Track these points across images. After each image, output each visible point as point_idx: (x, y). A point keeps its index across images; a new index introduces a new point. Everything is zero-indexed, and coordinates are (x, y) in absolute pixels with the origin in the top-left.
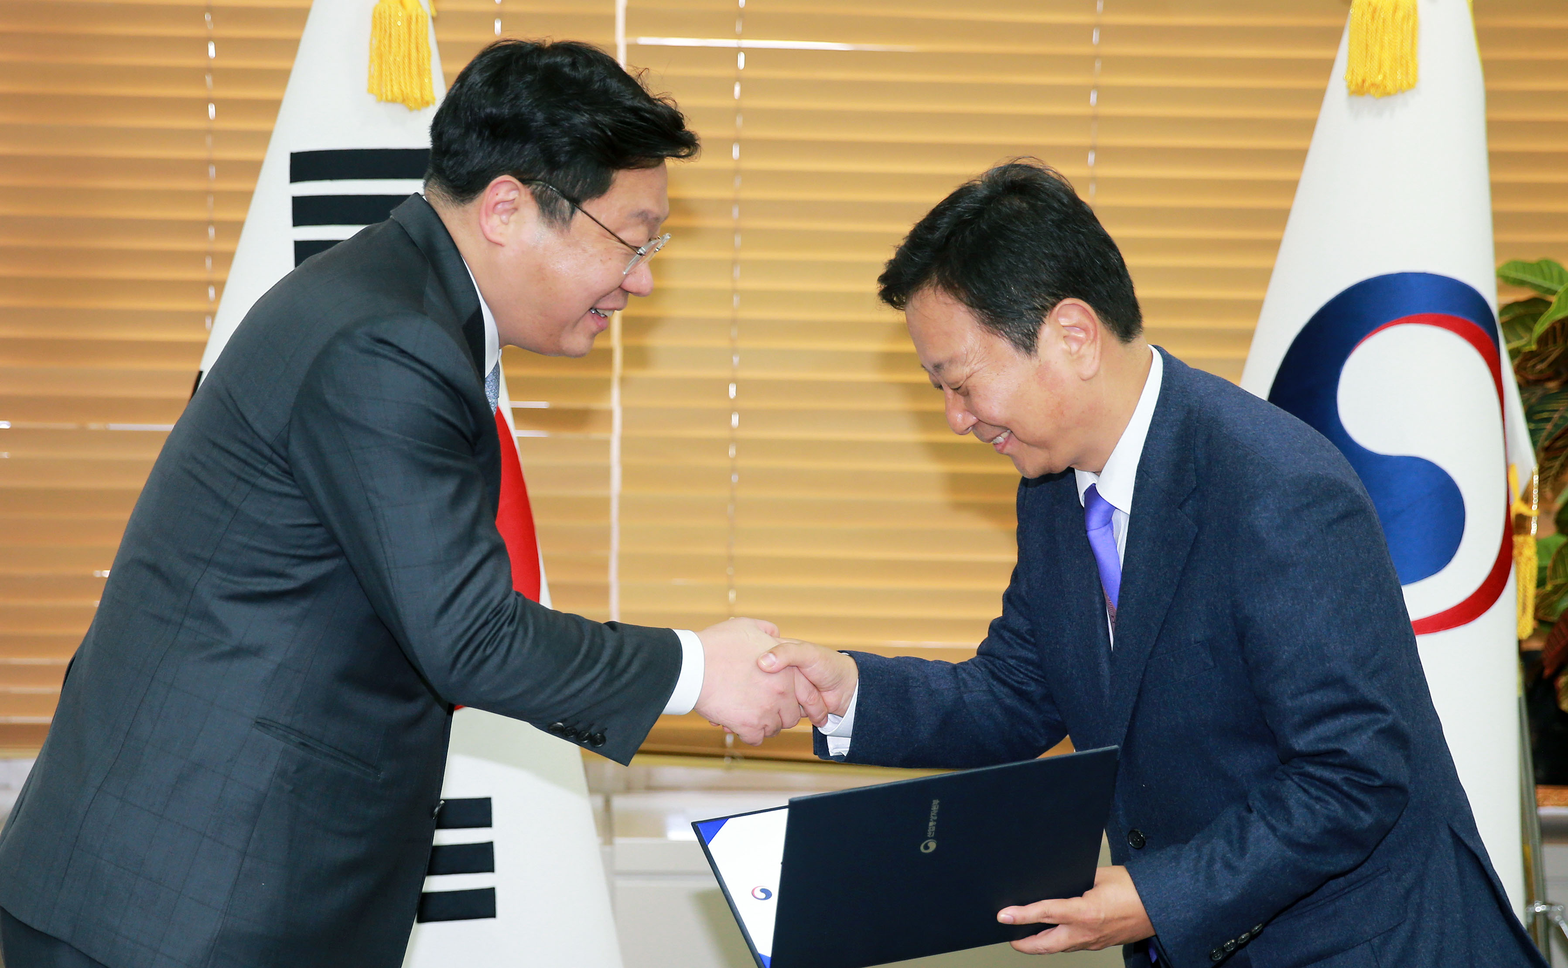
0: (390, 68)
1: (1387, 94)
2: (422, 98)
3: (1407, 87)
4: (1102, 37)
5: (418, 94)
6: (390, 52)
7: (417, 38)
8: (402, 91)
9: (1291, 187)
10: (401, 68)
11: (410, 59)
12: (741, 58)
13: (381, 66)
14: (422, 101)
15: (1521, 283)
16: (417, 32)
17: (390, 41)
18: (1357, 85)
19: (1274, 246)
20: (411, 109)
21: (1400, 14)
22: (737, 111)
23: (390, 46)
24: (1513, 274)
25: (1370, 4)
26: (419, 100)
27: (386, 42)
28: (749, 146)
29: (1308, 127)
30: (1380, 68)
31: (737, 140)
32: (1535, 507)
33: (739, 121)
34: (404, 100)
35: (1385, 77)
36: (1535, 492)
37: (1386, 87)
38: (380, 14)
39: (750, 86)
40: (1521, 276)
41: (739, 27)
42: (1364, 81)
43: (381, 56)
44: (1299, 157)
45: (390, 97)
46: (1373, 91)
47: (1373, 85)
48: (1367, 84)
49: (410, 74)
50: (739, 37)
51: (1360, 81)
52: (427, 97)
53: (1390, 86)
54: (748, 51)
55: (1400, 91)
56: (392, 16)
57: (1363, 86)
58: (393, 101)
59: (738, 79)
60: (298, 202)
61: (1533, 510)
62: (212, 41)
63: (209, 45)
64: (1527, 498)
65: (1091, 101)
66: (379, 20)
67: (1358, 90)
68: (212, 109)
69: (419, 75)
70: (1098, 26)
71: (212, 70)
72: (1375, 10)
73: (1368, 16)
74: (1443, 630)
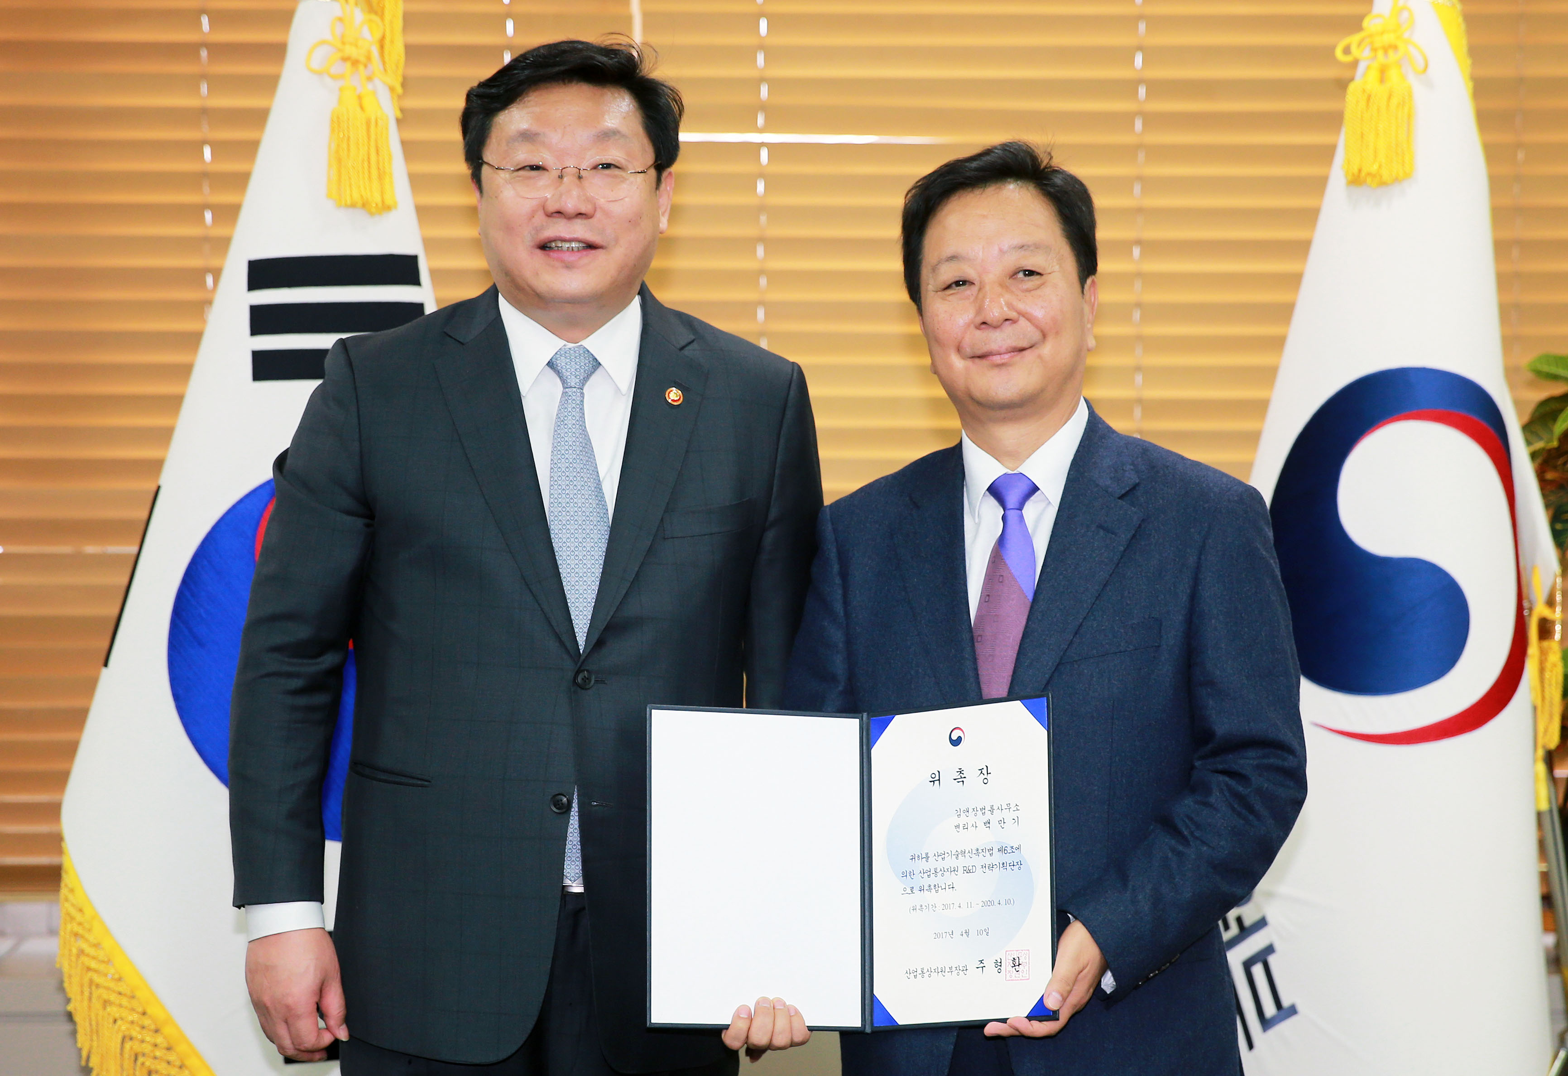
0: (348, 172)
1: (1383, 184)
2: (383, 202)
3: (1404, 177)
4: (1145, 124)
5: (378, 198)
6: (348, 156)
7: (376, 141)
8: (362, 196)
9: (1295, 280)
10: (360, 172)
11: (369, 162)
12: (764, 154)
13: (339, 172)
14: (383, 205)
15: (1555, 378)
16: (376, 135)
17: (348, 145)
18: (1353, 175)
19: (1278, 343)
20: (371, 214)
21: (1394, 101)
22: (761, 208)
23: (349, 150)
24: (1546, 368)
25: (1364, 91)
26: (380, 205)
27: (345, 146)
28: (775, 245)
29: (1311, 216)
30: (1376, 157)
31: (761, 239)
32: (1558, 609)
33: (763, 218)
34: (363, 205)
35: (1380, 166)
36: (1559, 594)
37: (1381, 177)
38: (338, 118)
39: (773, 182)
40: (1553, 370)
41: (761, 120)
42: (1360, 171)
43: (339, 160)
45: (349, 202)
46: (1369, 180)
47: (1369, 174)
48: (1363, 174)
49: (370, 177)
50: (761, 131)
51: (1356, 171)
52: (388, 202)
53: (1386, 175)
54: (772, 147)
55: (1397, 180)
56: (350, 119)
57: (1359, 176)
58: (353, 206)
59: (761, 175)
60: (256, 311)
61: (1557, 615)
62: (208, 144)
63: (204, 148)
64: (1550, 603)
65: (1134, 192)
66: (337, 123)
67: (1356, 181)
68: (208, 216)
69: (381, 178)
70: (1140, 113)
71: (205, 175)
72: (1369, 97)
73: (1363, 103)
74: (1447, 737)
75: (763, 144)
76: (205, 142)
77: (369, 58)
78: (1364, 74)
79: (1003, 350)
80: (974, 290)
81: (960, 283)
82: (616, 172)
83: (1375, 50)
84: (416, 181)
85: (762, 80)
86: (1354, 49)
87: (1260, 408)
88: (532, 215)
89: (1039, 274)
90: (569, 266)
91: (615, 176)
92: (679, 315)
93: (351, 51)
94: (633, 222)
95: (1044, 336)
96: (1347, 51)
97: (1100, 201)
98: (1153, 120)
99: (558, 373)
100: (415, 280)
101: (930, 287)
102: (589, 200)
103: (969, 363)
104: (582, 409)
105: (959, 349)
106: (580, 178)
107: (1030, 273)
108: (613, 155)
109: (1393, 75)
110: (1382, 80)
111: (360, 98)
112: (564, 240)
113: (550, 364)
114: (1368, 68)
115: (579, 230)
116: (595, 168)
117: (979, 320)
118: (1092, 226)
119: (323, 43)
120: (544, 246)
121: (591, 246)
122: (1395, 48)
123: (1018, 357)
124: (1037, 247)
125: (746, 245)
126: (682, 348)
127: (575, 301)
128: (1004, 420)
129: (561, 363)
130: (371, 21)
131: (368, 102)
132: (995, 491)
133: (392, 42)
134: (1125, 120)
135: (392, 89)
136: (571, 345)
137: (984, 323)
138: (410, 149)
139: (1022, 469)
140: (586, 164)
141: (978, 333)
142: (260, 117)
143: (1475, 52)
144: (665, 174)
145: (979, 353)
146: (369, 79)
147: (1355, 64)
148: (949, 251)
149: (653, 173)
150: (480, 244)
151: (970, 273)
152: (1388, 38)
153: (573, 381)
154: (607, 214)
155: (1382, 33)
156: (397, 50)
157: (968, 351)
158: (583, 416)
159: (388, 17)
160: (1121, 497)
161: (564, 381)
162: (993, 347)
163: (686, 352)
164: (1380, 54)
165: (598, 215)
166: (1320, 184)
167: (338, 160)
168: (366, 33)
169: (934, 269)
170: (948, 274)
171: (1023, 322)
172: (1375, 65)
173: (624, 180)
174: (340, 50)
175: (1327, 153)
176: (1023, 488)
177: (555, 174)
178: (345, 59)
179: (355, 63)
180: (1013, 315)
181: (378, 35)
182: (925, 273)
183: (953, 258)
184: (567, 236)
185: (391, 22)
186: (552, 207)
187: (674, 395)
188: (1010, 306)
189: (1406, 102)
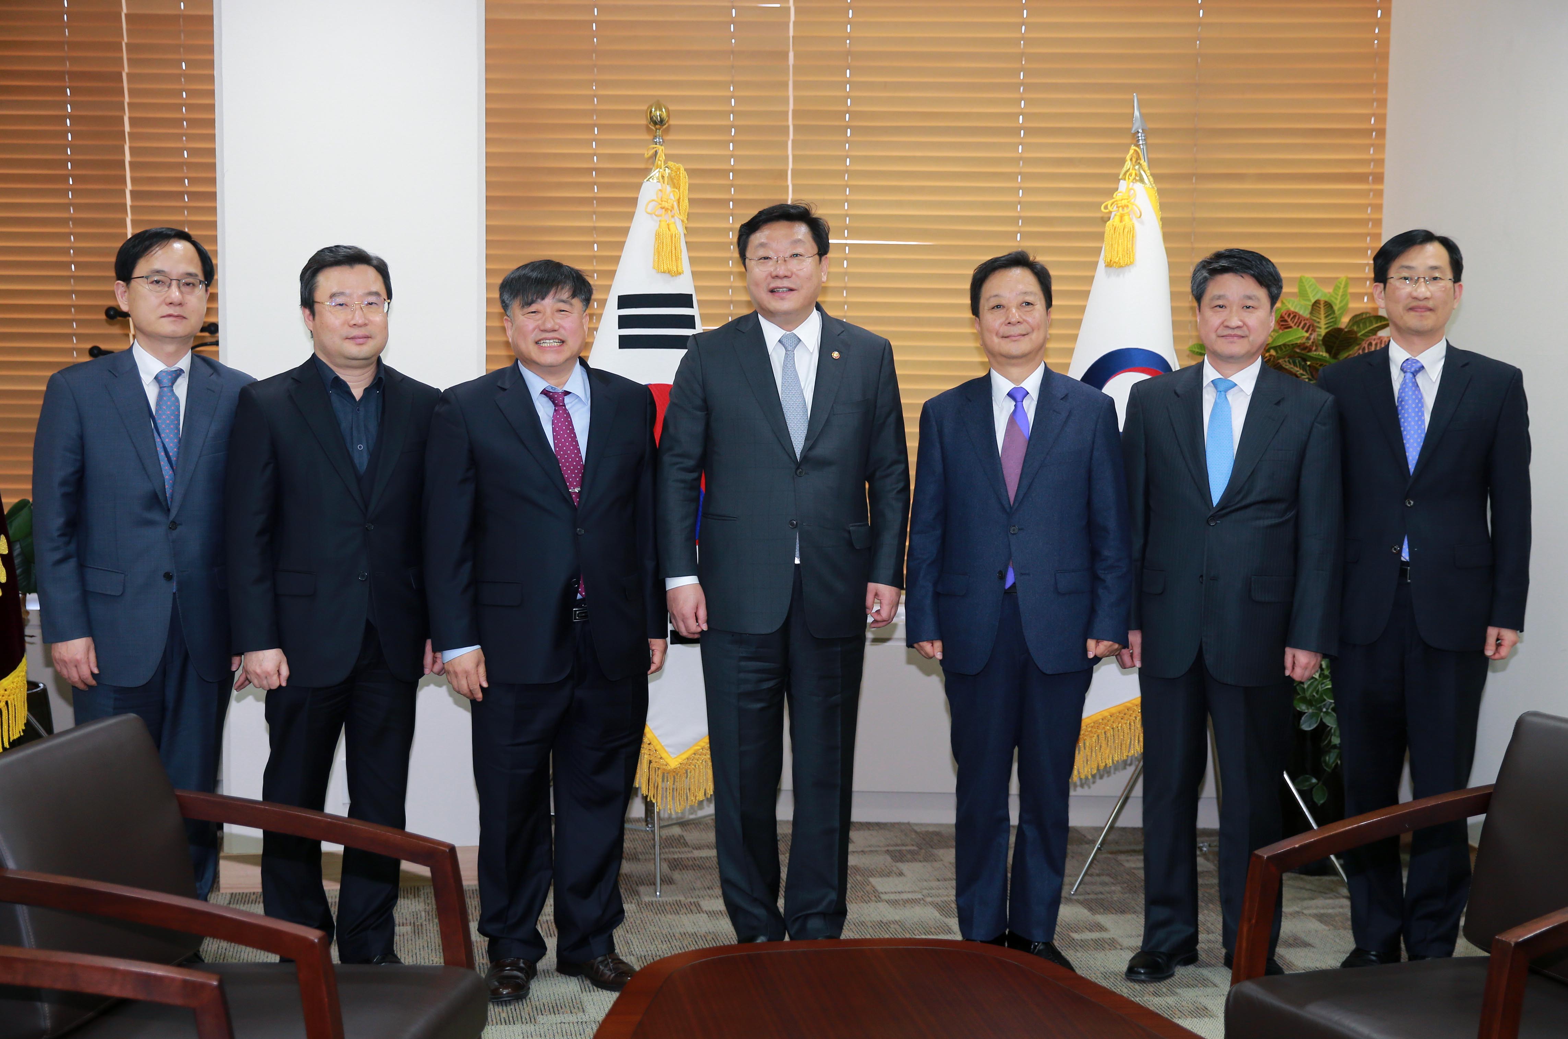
0: (662, 258)
1: (1122, 267)
2: (677, 271)
3: (1129, 264)
4: (1021, 237)
5: (675, 269)
6: (663, 250)
7: (675, 243)
8: (668, 268)
9: (1083, 309)
10: (668, 257)
11: (672, 253)
12: (847, 249)
13: (659, 257)
16: (675, 240)
17: (663, 246)
18: (1108, 262)
19: (1076, 337)
20: (672, 276)
21: (1126, 230)
22: (846, 274)
23: (663, 248)
25: (1113, 225)
27: (661, 246)
29: (1090, 280)
30: (1118, 254)
31: (846, 288)
33: (846, 278)
34: (669, 272)
35: (1120, 259)
37: (1120, 264)
38: (659, 234)
39: (851, 262)
41: (846, 234)
42: (1111, 261)
44: (1086, 294)
45: (662, 271)
46: (1115, 265)
47: (1115, 262)
48: (1113, 262)
49: (672, 259)
50: (846, 239)
51: (1109, 260)
52: (680, 270)
53: (1122, 263)
54: (849, 246)
55: (1127, 266)
56: (664, 235)
57: (1111, 263)
58: (664, 272)
59: (847, 258)
60: (621, 318)
63: (595, 245)
66: (658, 236)
67: (1109, 265)
69: (676, 260)
70: (1020, 232)
71: (595, 257)
72: (1115, 228)
73: (1112, 231)
75: (846, 244)
76: (595, 242)
77: (673, 207)
78: (1113, 218)
79: (1016, 335)
80: (1005, 310)
81: (998, 306)
82: (801, 257)
83: (1118, 207)
84: (692, 261)
85: (847, 215)
86: (1109, 206)
88: (767, 277)
89: (1032, 304)
90: (782, 299)
91: (800, 259)
92: (837, 320)
93: (665, 204)
94: (809, 278)
95: (1033, 330)
96: (1106, 207)
97: (1052, 273)
99: (783, 345)
100: (691, 306)
101: (986, 308)
102: (788, 270)
103: (1000, 340)
104: (794, 360)
105: (997, 334)
106: (785, 261)
107: (1028, 304)
108: (799, 250)
109: (1126, 218)
110: (1121, 221)
111: (668, 225)
112: (780, 288)
113: (779, 341)
114: (1115, 215)
115: (786, 283)
116: (791, 256)
117: (1007, 321)
118: (1050, 283)
119: (653, 201)
120: (772, 291)
121: (791, 290)
122: (1127, 206)
123: (1022, 338)
124: (1031, 293)
126: (839, 335)
127: (787, 313)
128: (1014, 365)
129: (784, 341)
130: (674, 191)
131: (672, 227)
132: (1010, 395)
133: (683, 200)
135: (682, 221)
136: (788, 333)
137: (1009, 323)
138: (689, 246)
139: (1022, 385)
140: (787, 255)
141: (1006, 327)
142: (625, 231)
143: (1163, 207)
144: (823, 258)
145: (1006, 336)
146: (673, 217)
147: (1111, 212)
148: (995, 293)
149: (817, 257)
150: (747, 289)
151: (1004, 302)
152: (1124, 202)
153: (790, 348)
154: (797, 276)
155: (1122, 200)
156: (685, 203)
157: (1001, 334)
158: (794, 363)
159: (681, 190)
160: (1062, 399)
161: (786, 349)
162: (1012, 333)
163: (841, 336)
164: (1120, 209)
165: (794, 276)
166: (1095, 265)
167: (658, 252)
168: (672, 196)
169: (988, 300)
170: (994, 302)
171: (1025, 323)
172: (1118, 214)
173: (804, 261)
174: (660, 204)
175: (1098, 251)
176: (1024, 393)
177: (774, 260)
178: (662, 208)
179: (667, 210)
180: (1021, 320)
181: (677, 197)
182: (982, 302)
183: (996, 296)
184: (781, 286)
185: (683, 192)
186: (774, 274)
187: (836, 355)
188: (1020, 316)
189: (1132, 231)
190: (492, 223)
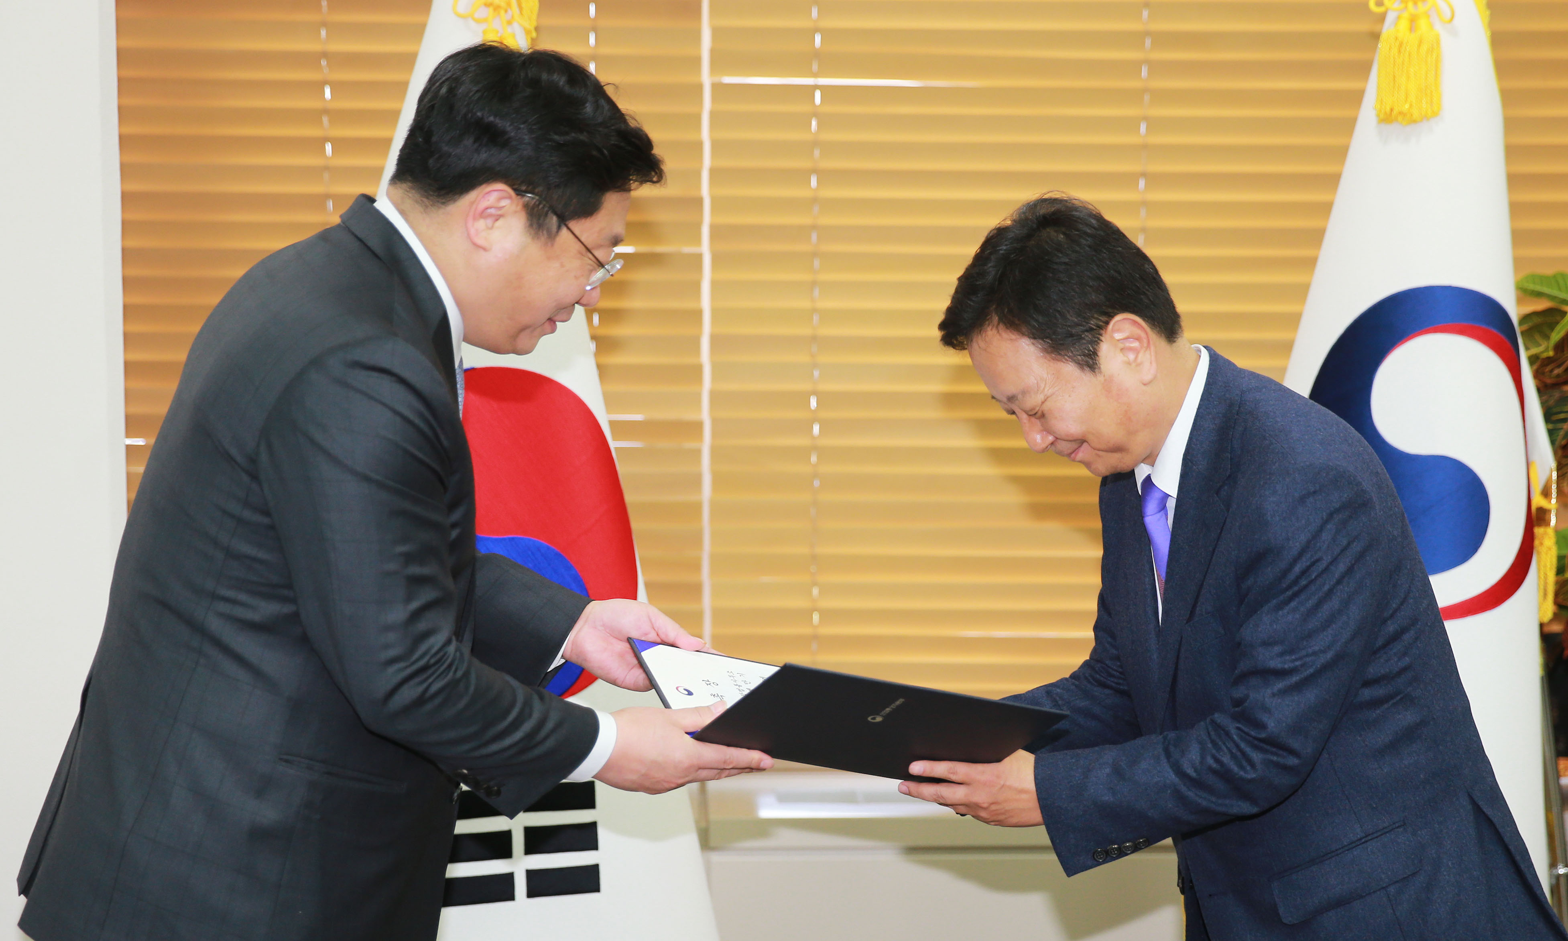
1: (1414, 122)
3: (1431, 115)
4: (1150, 71)
9: (1326, 209)
12: (818, 95)
18: (1386, 113)
19: (1311, 263)
21: (1424, 48)
22: (815, 144)
25: (1396, 38)
28: (825, 176)
29: (1341, 153)
30: (1407, 97)
31: (815, 171)
32: (1554, 501)
33: (817, 153)
35: (1411, 106)
36: (1554, 487)
37: (1412, 115)
39: (825, 121)
41: (815, 67)
42: (1392, 110)
44: (1333, 181)
46: (1400, 118)
47: (1400, 113)
48: (1395, 112)
50: (815, 75)
51: (1388, 109)
53: (1416, 114)
54: (823, 89)
55: (1425, 118)
57: (1391, 114)
59: (815, 114)
61: (1552, 504)
62: (328, 84)
63: (325, 88)
64: (1546, 493)
65: (1141, 131)
67: (1387, 118)
68: (329, 147)
70: (1147, 62)
71: (324, 111)
72: (1401, 45)
73: (1395, 51)
74: (1472, 615)
75: (817, 87)
76: (325, 83)
77: (508, 4)
78: (1395, 24)
83: (1405, 2)
85: (816, 30)
86: (1385, 1)
87: (1293, 320)
96: (1380, 3)
98: (1158, 68)
109: (1423, 24)
110: (1412, 28)
114: (1398, 18)
125: (801, 176)
134: (1133, 68)
147: (1386, 13)
164: (1410, 5)
166: (1349, 123)
172: (1406, 15)
175: (1355, 97)
178: (488, 5)
179: (497, 8)
189: (1435, 47)
190: (130, 43)
